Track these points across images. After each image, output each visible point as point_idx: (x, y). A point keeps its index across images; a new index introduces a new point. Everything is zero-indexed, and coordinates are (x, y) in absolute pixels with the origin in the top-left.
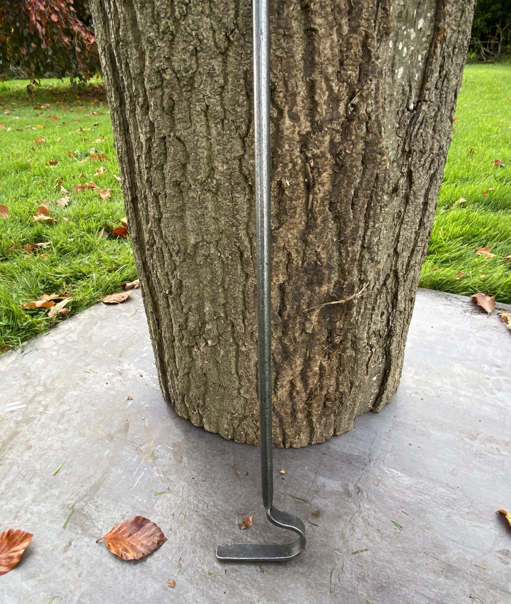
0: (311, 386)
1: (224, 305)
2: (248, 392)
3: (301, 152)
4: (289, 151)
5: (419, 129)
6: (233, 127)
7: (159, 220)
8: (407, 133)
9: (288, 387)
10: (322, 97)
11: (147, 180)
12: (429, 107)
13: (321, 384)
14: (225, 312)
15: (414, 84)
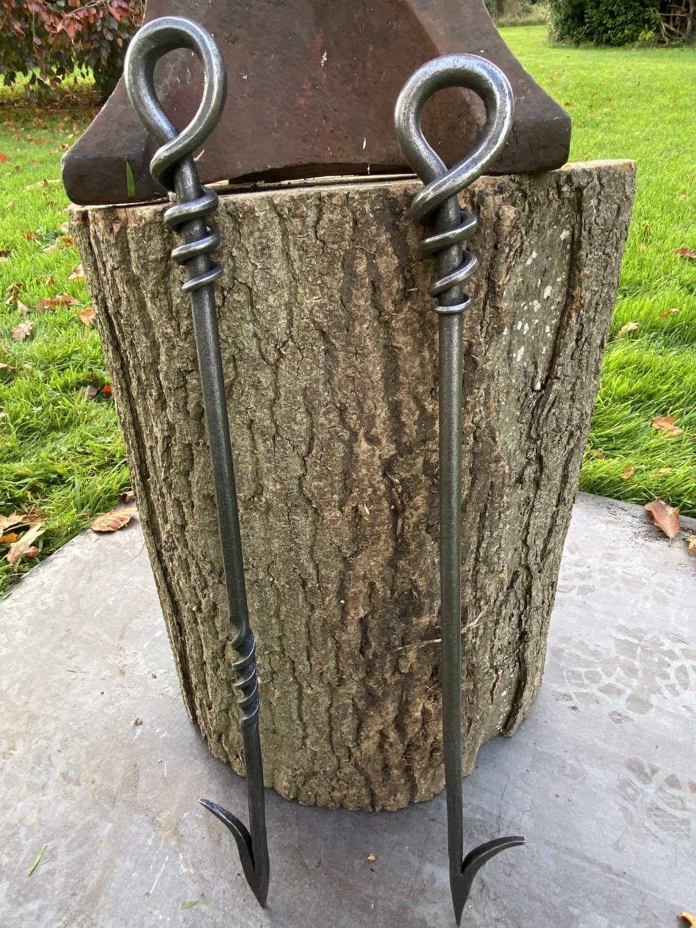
0: (409, 736)
1: (280, 638)
2: (317, 744)
3: (384, 475)
4: (366, 475)
5: (549, 411)
6: (289, 445)
7: (183, 527)
8: (533, 416)
9: (377, 738)
10: (410, 418)
11: (165, 479)
12: (563, 383)
13: (426, 730)
14: (281, 646)
15: (539, 360)
